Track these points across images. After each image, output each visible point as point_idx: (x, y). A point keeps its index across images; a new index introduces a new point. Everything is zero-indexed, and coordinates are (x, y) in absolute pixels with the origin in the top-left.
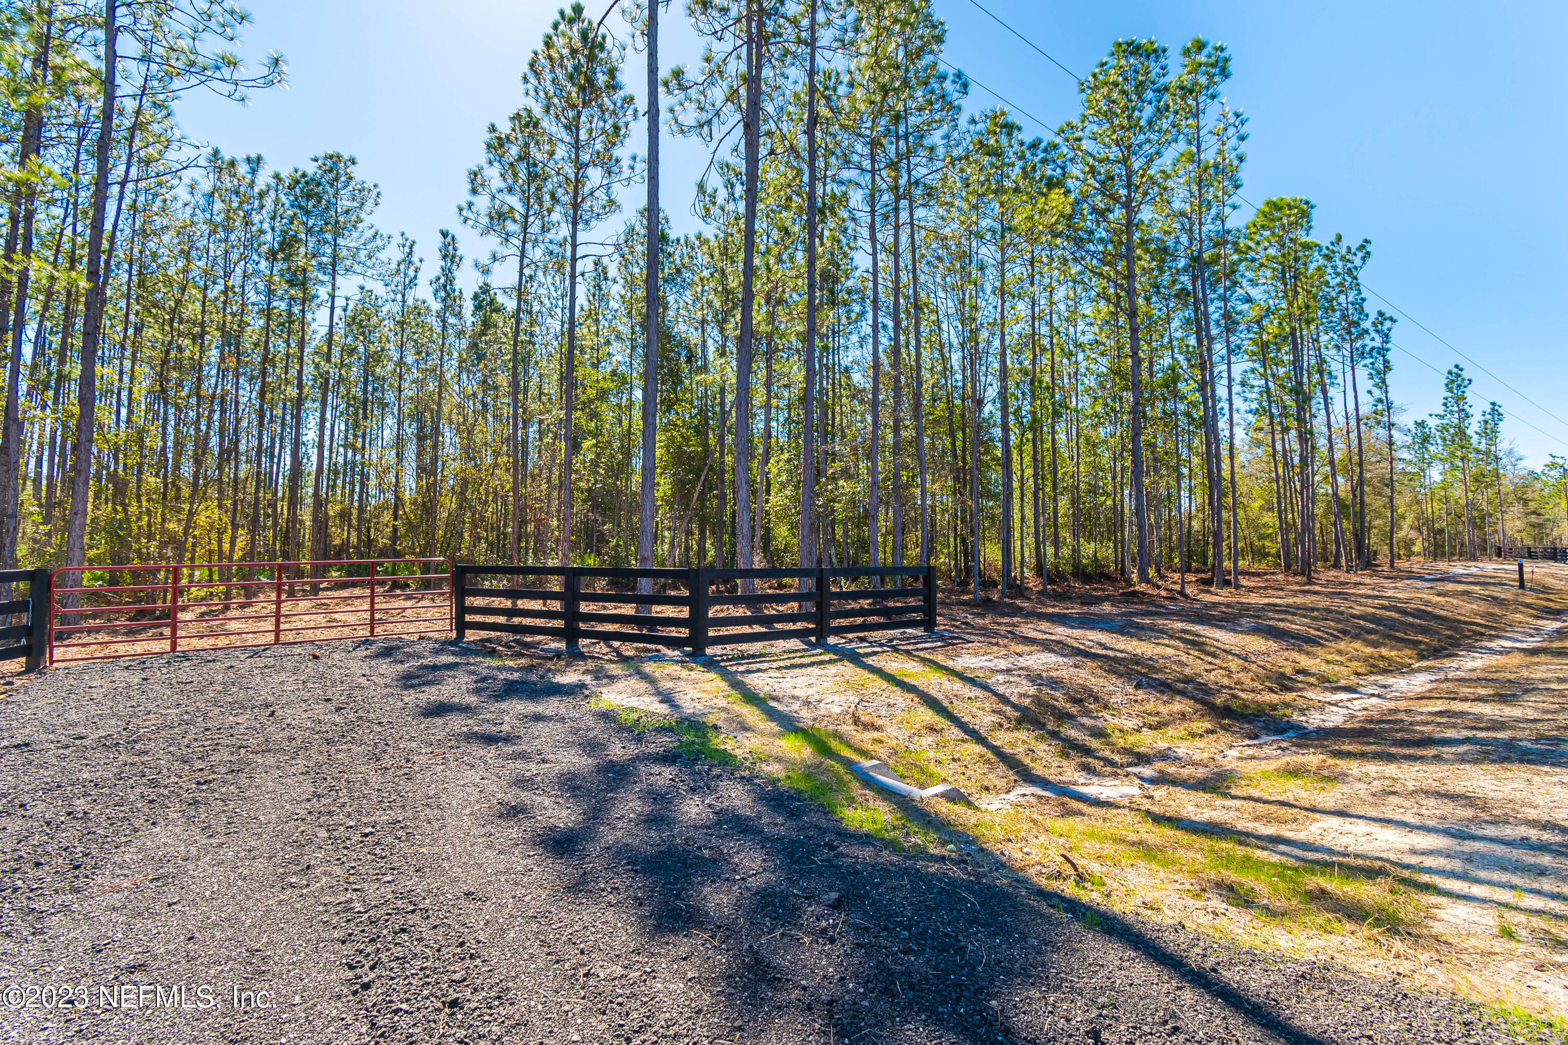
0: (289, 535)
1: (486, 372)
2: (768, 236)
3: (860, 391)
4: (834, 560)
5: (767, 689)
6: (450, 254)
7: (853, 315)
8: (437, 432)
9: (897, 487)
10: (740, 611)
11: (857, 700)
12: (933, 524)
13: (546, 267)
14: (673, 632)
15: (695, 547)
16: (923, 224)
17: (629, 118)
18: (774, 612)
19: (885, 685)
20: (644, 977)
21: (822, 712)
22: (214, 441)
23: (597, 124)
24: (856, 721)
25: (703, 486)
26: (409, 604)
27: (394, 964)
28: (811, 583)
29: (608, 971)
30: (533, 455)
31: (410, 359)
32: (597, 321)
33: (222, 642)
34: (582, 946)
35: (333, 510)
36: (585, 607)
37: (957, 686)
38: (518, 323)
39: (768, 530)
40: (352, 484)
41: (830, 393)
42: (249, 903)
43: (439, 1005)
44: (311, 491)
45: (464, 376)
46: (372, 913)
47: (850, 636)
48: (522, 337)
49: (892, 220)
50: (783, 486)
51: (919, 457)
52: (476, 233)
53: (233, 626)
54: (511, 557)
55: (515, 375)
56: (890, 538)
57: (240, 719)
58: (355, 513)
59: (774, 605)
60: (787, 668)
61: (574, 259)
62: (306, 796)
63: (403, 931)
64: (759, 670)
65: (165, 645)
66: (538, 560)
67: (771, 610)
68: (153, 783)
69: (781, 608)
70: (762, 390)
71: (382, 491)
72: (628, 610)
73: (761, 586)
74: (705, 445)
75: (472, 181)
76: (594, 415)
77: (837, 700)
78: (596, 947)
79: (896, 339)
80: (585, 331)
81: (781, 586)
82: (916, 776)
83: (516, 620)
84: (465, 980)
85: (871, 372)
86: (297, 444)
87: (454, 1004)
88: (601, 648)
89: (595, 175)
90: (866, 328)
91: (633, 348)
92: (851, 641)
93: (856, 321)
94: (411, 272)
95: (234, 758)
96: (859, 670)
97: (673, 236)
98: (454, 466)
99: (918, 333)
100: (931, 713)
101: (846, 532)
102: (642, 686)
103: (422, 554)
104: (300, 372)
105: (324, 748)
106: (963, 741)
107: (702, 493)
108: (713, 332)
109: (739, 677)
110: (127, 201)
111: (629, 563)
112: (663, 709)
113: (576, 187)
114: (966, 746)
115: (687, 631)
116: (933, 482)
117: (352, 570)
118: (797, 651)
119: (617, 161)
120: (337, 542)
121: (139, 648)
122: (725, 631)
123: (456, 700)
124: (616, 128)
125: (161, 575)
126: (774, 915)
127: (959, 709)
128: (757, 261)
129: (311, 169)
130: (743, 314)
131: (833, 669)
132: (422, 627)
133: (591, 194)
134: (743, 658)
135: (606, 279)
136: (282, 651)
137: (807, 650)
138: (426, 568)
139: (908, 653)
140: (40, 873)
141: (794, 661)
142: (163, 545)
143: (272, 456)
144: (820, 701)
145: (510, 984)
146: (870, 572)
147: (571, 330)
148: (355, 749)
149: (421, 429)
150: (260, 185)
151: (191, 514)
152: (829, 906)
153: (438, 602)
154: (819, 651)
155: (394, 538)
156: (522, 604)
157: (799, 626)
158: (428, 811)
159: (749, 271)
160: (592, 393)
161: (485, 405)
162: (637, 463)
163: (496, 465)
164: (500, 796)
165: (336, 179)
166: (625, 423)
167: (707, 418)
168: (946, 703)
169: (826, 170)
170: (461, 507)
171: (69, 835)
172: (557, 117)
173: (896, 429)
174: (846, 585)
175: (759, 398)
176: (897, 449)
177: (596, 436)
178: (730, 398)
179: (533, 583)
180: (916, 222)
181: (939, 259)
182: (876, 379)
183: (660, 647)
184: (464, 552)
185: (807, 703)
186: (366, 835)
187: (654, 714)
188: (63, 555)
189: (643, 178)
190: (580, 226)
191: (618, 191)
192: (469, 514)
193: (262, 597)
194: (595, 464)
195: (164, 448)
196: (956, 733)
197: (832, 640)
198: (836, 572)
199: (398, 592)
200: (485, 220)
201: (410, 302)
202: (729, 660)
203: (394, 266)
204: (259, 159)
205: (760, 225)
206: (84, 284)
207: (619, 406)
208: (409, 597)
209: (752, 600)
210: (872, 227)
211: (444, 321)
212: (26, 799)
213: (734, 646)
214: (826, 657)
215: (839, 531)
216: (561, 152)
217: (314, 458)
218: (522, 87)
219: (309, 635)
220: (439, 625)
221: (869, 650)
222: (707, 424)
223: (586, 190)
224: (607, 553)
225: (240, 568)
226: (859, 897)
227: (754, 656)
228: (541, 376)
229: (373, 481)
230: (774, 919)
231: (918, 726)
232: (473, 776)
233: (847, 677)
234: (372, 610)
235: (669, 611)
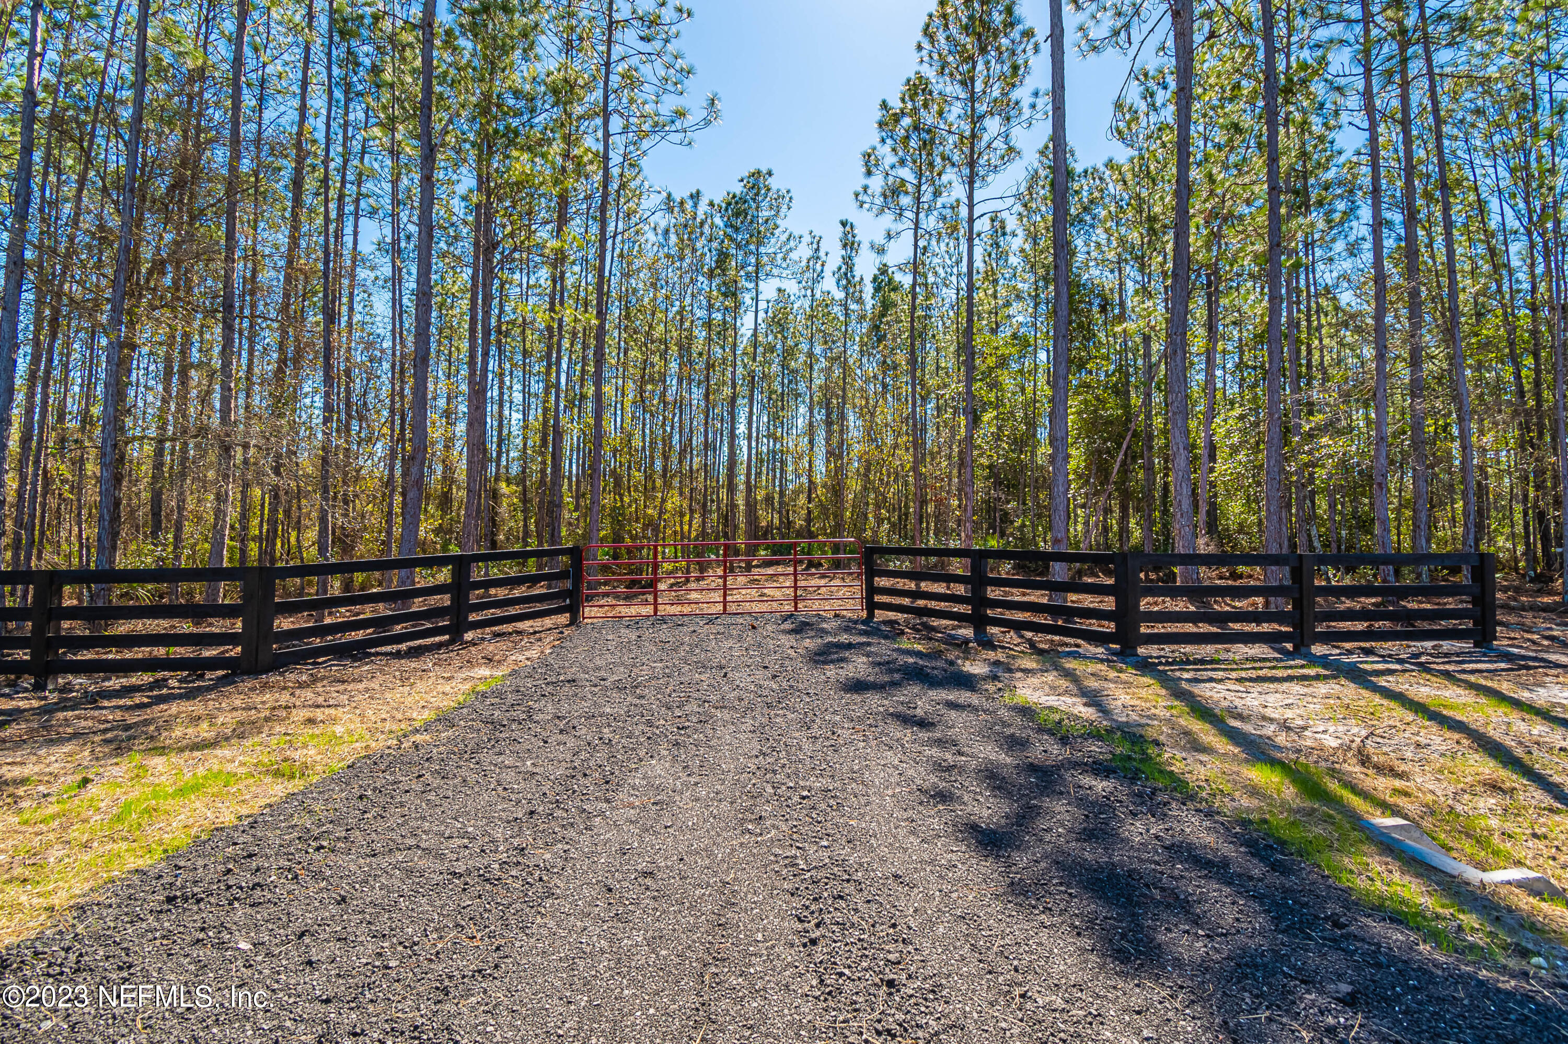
0: (728, 518)
1: (886, 352)
2: (1206, 140)
3: (1353, 316)
4: (1316, 544)
5: (1225, 704)
6: (849, 244)
7: (1337, 216)
8: (843, 417)
9: (1418, 442)
10: (1180, 605)
11: (1364, 733)
12: (1482, 490)
13: (939, 234)
14: (1094, 625)
15: (1115, 528)
16: (1448, 70)
17: (1030, 52)
18: (1227, 608)
19: (1410, 717)
20: (1089, 1019)
21: (1309, 743)
22: (676, 437)
23: (996, 68)
24: (1364, 760)
25: (1126, 454)
26: (822, 582)
27: (835, 928)
28: (1281, 575)
29: (1047, 999)
30: (931, 432)
31: (818, 350)
32: (995, 282)
33: (687, 609)
34: (1016, 963)
35: (760, 495)
36: (993, 593)
37: (1539, 729)
38: (914, 298)
39: (1213, 507)
40: (774, 470)
41: (1304, 323)
42: (720, 840)
43: (877, 980)
44: (743, 478)
45: (865, 360)
46: (813, 873)
47: (1348, 645)
48: (919, 313)
49: (1397, 78)
50: (1235, 450)
51: (1457, 397)
52: (871, 215)
53: (694, 596)
54: (913, 538)
55: (913, 353)
56: (1408, 513)
57: (703, 677)
58: (776, 496)
59: (1228, 600)
60: (1251, 680)
61: (971, 220)
62: (754, 753)
63: (841, 897)
64: (1211, 680)
65: (649, 610)
66: (940, 541)
67: (1223, 606)
68: (649, 723)
69: (1237, 604)
70: (1202, 332)
71: (798, 476)
72: (1039, 597)
73: (1208, 575)
74: (1127, 406)
75: (867, 164)
76: (995, 385)
77: (1332, 729)
78: (1029, 969)
79: (1410, 238)
80: (982, 294)
81: (1235, 576)
82: (1469, 851)
83: (921, 603)
84: (899, 963)
85: (1371, 291)
86: (733, 436)
87: (891, 983)
88: (1011, 637)
89: (993, 125)
90: (1361, 227)
91: (1036, 305)
92: (1350, 652)
93: (1341, 223)
94: (818, 267)
95: (701, 710)
96: (1365, 693)
97: (1079, 168)
98: (857, 449)
99: (1449, 225)
100: (1492, 763)
101: (1332, 506)
102: (1064, 683)
103: (833, 534)
104: (734, 373)
105: (766, 711)
106: (1551, 810)
107: (1124, 463)
108: (1130, 270)
109: (1184, 685)
110: (617, 251)
111: (1036, 545)
112: (1088, 713)
113: (972, 144)
114: (1557, 818)
115: (1113, 625)
116: (1482, 433)
117: (777, 550)
118: (1265, 660)
119: (1017, 103)
120: (764, 524)
121: (633, 610)
122: (1159, 629)
123: (871, 679)
124: (1015, 68)
125: (645, 552)
126: (1255, 991)
127: (1541, 761)
128: (1195, 174)
129: (738, 189)
130: (1176, 243)
131: (1322, 688)
132: (836, 604)
133: (989, 146)
134: (1188, 662)
135: (1004, 234)
136: (729, 620)
137: (1281, 660)
138: (836, 548)
139: (1447, 675)
140: (586, 782)
141: (1261, 673)
142: (645, 527)
143: (715, 450)
144: (1305, 728)
145: (944, 982)
146: (1375, 561)
147: (970, 297)
148: (791, 716)
149: (828, 415)
150: (701, 216)
151: (664, 501)
152: (1337, 999)
153: (848, 581)
154: (1299, 662)
155: (809, 520)
156: (925, 586)
157: (1266, 627)
158: (854, 785)
159: (1184, 190)
160: (991, 361)
161: (885, 386)
162: (1043, 434)
163: (896, 446)
164: (919, 782)
165: (757, 194)
166: (1029, 389)
167: (1128, 375)
168: (1519, 752)
169: (1290, 36)
170: (865, 488)
171: (601, 756)
172: (951, 75)
173: (1415, 361)
174: (1335, 577)
175: (1198, 342)
176: (1416, 388)
177: (997, 407)
178: (1156, 347)
179: (935, 565)
180: (1437, 71)
181: (1479, 112)
182: (1380, 296)
183: (1079, 641)
184: (869, 533)
185: (1285, 726)
186: (804, 798)
187: (1078, 718)
188: (586, 536)
189: (1046, 113)
190: (976, 185)
191: (1019, 135)
192: (872, 496)
193: (711, 573)
194: (998, 438)
195: (644, 448)
196: (1539, 796)
197: (1318, 649)
198: (1323, 560)
199: (813, 570)
200: (879, 201)
201: (818, 295)
202: (1168, 663)
203: (804, 263)
204: (698, 192)
205: (1196, 130)
206: (595, 322)
207: (1021, 371)
208: (823, 576)
209: (1197, 592)
210: (1368, 95)
211: (846, 309)
212: (575, 722)
213: (1175, 647)
214: (1311, 672)
215: (1322, 504)
216: (956, 110)
217: (745, 449)
218: (916, 57)
219: (747, 607)
220: (850, 604)
221: (1380, 667)
222: (1128, 382)
223: (983, 144)
224: (1012, 534)
225: (695, 546)
226: (1386, 999)
227: (1202, 661)
228: (938, 350)
229: (790, 468)
230: (1257, 997)
231: (1469, 779)
232: (892, 757)
233: (1347, 701)
234: (796, 588)
235: (1089, 601)
